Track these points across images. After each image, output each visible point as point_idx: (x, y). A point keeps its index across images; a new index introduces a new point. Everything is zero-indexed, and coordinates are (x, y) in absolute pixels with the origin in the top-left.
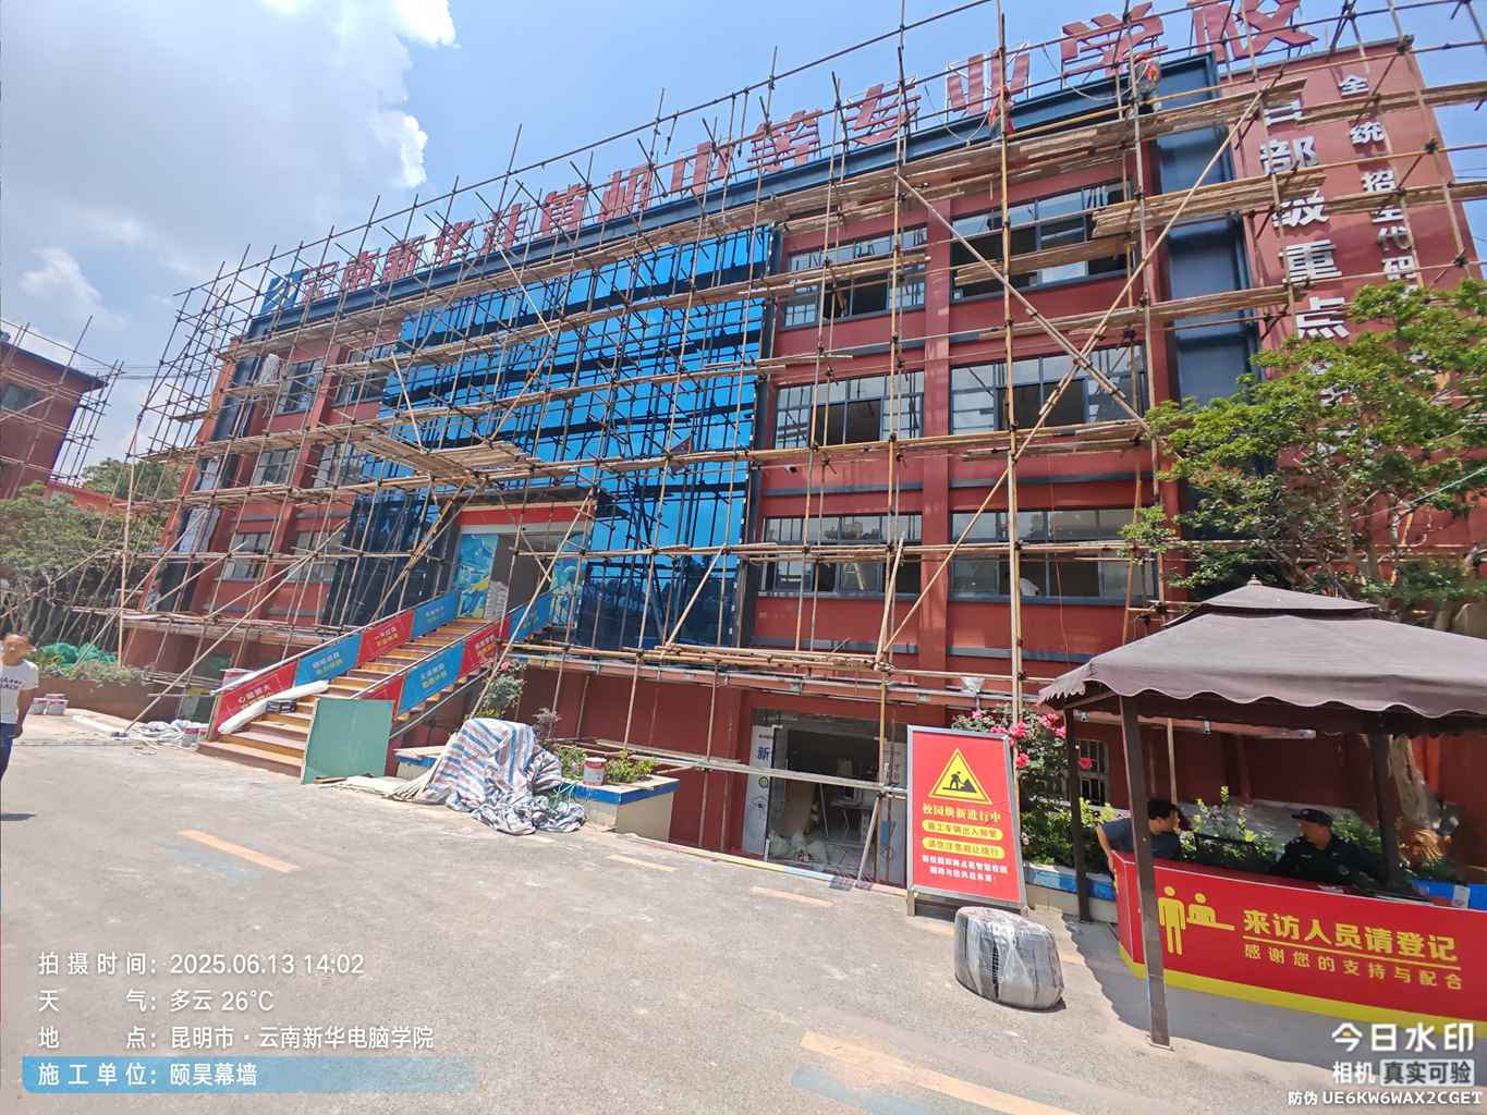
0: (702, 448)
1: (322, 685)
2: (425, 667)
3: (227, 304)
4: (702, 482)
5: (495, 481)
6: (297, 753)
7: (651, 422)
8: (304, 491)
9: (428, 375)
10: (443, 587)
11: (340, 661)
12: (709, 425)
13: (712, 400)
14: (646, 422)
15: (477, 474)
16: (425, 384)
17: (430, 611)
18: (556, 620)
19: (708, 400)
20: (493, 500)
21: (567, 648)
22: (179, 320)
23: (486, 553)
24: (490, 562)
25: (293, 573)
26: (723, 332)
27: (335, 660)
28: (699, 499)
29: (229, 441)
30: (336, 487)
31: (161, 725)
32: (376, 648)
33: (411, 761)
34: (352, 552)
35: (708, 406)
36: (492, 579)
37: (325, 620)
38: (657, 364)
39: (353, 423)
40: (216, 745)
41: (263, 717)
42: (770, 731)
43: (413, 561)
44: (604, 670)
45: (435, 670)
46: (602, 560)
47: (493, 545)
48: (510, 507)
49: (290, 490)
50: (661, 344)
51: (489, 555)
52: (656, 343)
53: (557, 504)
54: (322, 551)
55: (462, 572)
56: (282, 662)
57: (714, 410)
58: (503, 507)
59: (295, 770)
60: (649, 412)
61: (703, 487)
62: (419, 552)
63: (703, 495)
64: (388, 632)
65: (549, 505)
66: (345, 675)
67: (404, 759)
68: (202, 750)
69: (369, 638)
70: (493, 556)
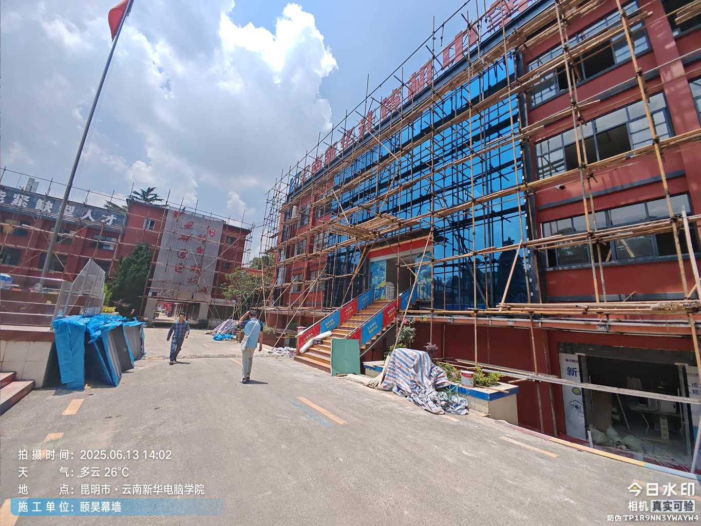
0: (490, 192)
1: (329, 333)
2: (368, 324)
3: (280, 192)
4: (493, 212)
5: (383, 234)
6: (328, 362)
7: (455, 188)
8: (311, 254)
9: (347, 196)
10: (366, 287)
11: (334, 323)
12: (491, 180)
13: (490, 165)
14: (453, 188)
15: (375, 233)
16: (346, 201)
17: (364, 298)
18: (421, 298)
19: (488, 166)
20: (383, 244)
21: (433, 311)
22: (267, 203)
23: (382, 269)
24: (385, 273)
25: (311, 288)
26: (490, 125)
27: (332, 322)
28: (492, 222)
29: (286, 241)
30: (321, 251)
31: (281, 348)
32: (346, 316)
33: (371, 368)
34: (331, 276)
35: (489, 169)
36: (387, 281)
37: (324, 306)
38: (453, 157)
39: (324, 223)
40: (299, 357)
41: (312, 346)
42: (575, 357)
43: (354, 276)
44: (455, 321)
45: (373, 325)
46: (442, 264)
47: (385, 265)
48: (392, 245)
49: (307, 255)
50: (453, 146)
51: (384, 270)
52: (450, 146)
53: (413, 240)
54: (320, 277)
55: (373, 279)
56: (314, 325)
57: (492, 170)
58: (388, 246)
59: (328, 370)
60: (453, 183)
61: (494, 214)
62: (356, 272)
63: (495, 219)
64: (349, 309)
65: (409, 241)
66: (336, 328)
67: (368, 367)
68: (296, 359)
69: (343, 311)
70: (385, 270)
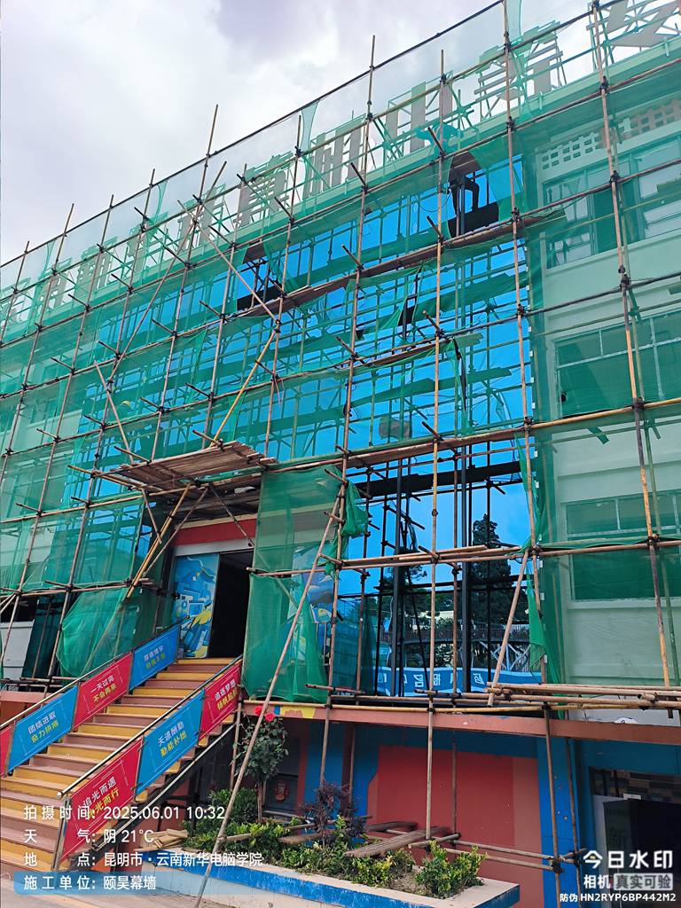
4: (472, 466)
11: (56, 723)
17: (150, 653)
23: (205, 577)
28: (471, 489)
45: (175, 730)
47: (213, 567)
51: (210, 579)
55: (179, 602)
64: (105, 683)
70: (215, 580)
